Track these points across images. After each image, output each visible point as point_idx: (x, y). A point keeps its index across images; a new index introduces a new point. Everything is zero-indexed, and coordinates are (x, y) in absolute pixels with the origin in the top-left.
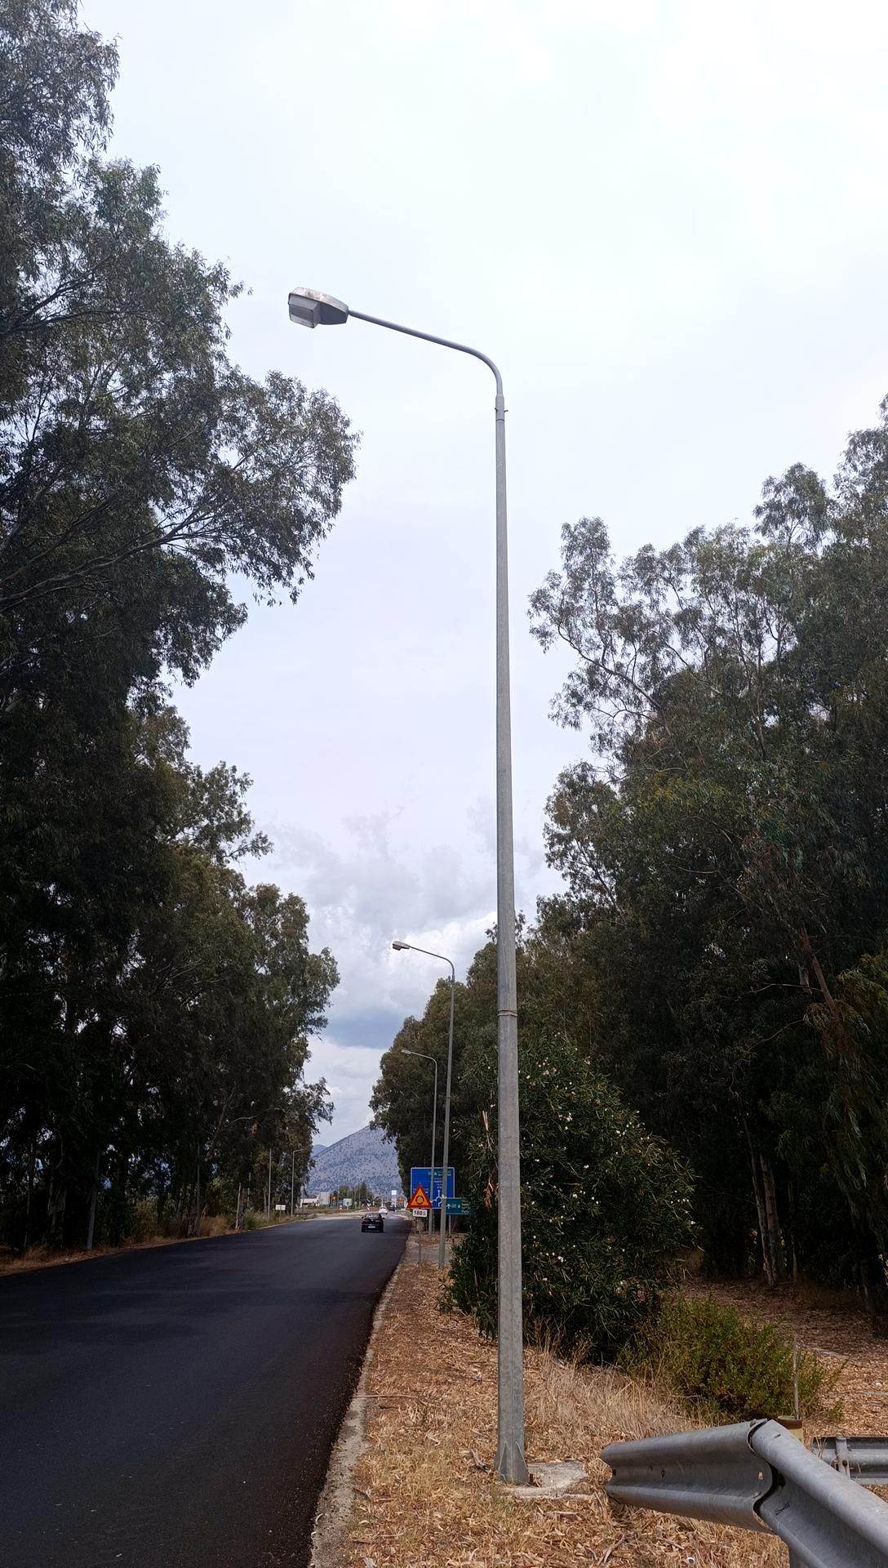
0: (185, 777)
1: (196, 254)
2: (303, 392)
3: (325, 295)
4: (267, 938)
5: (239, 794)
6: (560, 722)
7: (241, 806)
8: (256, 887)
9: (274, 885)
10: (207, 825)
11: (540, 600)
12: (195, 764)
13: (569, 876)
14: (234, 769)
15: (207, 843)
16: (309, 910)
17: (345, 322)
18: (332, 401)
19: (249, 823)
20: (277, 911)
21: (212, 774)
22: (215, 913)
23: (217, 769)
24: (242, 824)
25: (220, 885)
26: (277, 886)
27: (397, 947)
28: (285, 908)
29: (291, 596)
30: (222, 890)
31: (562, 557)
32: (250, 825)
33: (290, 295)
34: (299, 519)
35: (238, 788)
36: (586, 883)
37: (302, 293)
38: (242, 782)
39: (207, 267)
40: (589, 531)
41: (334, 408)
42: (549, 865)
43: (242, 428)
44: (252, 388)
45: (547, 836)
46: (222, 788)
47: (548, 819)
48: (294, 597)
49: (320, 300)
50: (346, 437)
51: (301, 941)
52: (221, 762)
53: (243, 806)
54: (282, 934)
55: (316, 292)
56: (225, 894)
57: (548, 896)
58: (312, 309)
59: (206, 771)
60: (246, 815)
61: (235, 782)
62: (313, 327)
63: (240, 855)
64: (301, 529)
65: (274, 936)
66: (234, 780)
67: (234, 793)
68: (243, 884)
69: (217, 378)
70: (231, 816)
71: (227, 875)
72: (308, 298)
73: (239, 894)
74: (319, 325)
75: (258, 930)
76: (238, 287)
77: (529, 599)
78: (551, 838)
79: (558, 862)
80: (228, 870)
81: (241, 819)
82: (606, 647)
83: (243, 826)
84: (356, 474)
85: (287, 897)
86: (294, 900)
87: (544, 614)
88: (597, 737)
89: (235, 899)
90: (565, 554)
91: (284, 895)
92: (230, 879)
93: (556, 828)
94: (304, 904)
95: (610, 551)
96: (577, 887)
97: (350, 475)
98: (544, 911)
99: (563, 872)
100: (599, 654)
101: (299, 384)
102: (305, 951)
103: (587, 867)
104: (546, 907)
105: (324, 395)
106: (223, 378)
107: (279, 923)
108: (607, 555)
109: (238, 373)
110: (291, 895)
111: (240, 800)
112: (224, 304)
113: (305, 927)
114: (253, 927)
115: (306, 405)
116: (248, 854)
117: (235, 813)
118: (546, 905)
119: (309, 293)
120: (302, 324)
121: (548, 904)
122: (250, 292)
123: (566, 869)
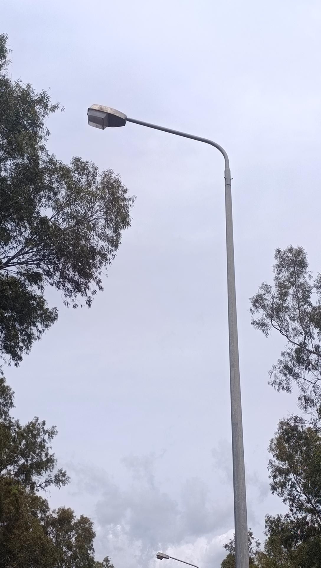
0: (9, 428)
1: (29, 86)
2: (96, 169)
3: (111, 109)
4: (64, 549)
5: (47, 441)
6: (277, 387)
7: (48, 449)
8: (57, 510)
9: (70, 508)
10: (24, 464)
11: (258, 301)
12: (16, 419)
13: (288, 500)
14: (44, 423)
15: (23, 477)
16: (96, 528)
17: (125, 125)
18: (117, 177)
19: (53, 462)
20: (71, 529)
21: (28, 427)
22: (27, 529)
23: (31, 422)
24: (48, 463)
25: (31, 508)
26: (72, 509)
27: (160, 557)
28: (78, 527)
29: (87, 303)
30: (33, 512)
31: (274, 272)
32: (54, 464)
33: (89, 109)
34: (93, 252)
35: (46, 437)
36: (301, 507)
37: (96, 108)
38: (49, 433)
39: (35, 94)
40: (294, 255)
41: (117, 181)
42: (273, 493)
43: (55, 194)
44: (63, 168)
45: (271, 470)
46: (34, 437)
47: (271, 456)
48: (89, 303)
49: (109, 112)
50: (125, 199)
51: (89, 552)
52: (35, 417)
53: (50, 449)
54: (75, 546)
55: (106, 107)
56: (35, 514)
57: (274, 515)
58: (103, 117)
59: (23, 424)
60: (51, 456)
61: (45, 432)
62: (104, 129)
63: (46, 486)
64: (94, 259)
65: (70, 548)
66: (44, 431)
67: (44, 440)
68: (47, 508)
69: (40, 162)
70: (41, 457)
71: (36, 501)
72: (101, 111)
73: (45, 515)
74: (107, 127)
75: (58, 543)
76: (55, 106)
77: (250, 301)
78: (274, 472)
79: (279, 490)
80: (37, 497)
81: (48, 459)
82: (306, 334)
83: (49, 464)
84: (131, 223)
85: (79, 518)
86: (84, 521)
87: (261, 310)
88: (303, 398)
89: (42, 519)
90: (276, 270)
91: (77, 516)
92: (39, 504)
93: (277, 463)
94: (91, 523)
95: (308, 269)
96: (294, 510)
97: (127, 224)
98: (271, 527)
99: (284, 498)
100: (301, 338)
101: (93, 165)
102: (92, 560)
103: (302, 494)
104: (272, 524)
105: (111, 173)
106: (44, 162)
107: (74, 538)
108: (306, 272)
109: (54, 159)
110: (82, 516)
111: (47, 445)
112: (46, 116)
113: (92, 541)
114: (54, 540)
115: (99, 179)
116: (53, 485)
117: (44, 454)
118: (272, 522)
119: (101, 108)
120: (96, 127)
121: (274, 522)
122: (63, 110)
123: (286, 496)
